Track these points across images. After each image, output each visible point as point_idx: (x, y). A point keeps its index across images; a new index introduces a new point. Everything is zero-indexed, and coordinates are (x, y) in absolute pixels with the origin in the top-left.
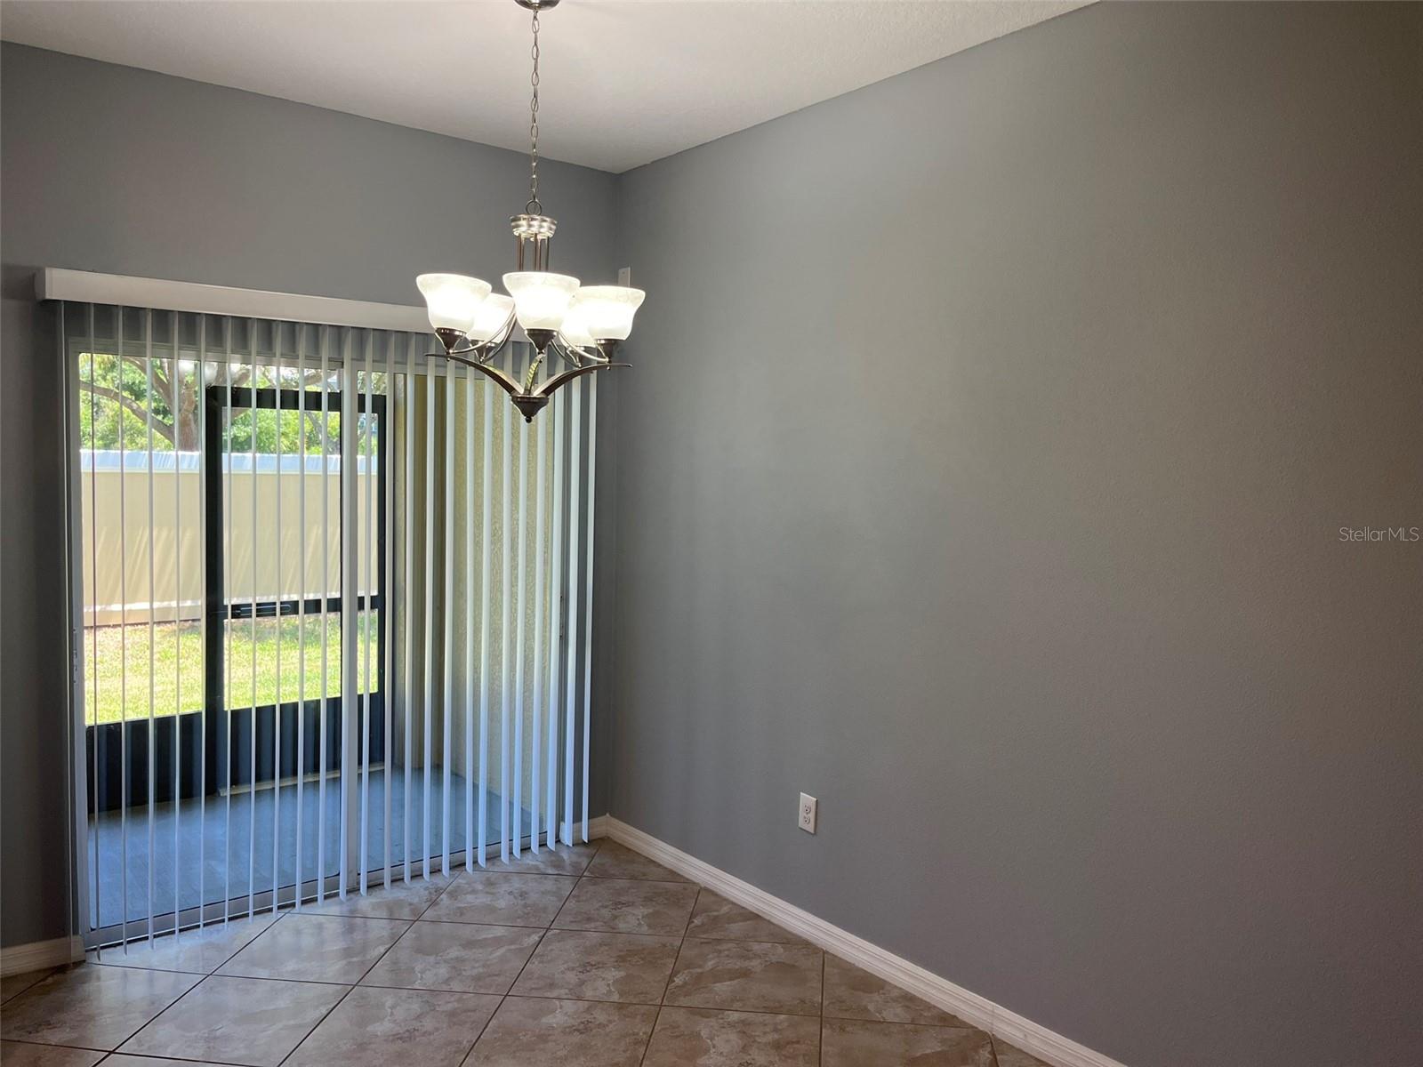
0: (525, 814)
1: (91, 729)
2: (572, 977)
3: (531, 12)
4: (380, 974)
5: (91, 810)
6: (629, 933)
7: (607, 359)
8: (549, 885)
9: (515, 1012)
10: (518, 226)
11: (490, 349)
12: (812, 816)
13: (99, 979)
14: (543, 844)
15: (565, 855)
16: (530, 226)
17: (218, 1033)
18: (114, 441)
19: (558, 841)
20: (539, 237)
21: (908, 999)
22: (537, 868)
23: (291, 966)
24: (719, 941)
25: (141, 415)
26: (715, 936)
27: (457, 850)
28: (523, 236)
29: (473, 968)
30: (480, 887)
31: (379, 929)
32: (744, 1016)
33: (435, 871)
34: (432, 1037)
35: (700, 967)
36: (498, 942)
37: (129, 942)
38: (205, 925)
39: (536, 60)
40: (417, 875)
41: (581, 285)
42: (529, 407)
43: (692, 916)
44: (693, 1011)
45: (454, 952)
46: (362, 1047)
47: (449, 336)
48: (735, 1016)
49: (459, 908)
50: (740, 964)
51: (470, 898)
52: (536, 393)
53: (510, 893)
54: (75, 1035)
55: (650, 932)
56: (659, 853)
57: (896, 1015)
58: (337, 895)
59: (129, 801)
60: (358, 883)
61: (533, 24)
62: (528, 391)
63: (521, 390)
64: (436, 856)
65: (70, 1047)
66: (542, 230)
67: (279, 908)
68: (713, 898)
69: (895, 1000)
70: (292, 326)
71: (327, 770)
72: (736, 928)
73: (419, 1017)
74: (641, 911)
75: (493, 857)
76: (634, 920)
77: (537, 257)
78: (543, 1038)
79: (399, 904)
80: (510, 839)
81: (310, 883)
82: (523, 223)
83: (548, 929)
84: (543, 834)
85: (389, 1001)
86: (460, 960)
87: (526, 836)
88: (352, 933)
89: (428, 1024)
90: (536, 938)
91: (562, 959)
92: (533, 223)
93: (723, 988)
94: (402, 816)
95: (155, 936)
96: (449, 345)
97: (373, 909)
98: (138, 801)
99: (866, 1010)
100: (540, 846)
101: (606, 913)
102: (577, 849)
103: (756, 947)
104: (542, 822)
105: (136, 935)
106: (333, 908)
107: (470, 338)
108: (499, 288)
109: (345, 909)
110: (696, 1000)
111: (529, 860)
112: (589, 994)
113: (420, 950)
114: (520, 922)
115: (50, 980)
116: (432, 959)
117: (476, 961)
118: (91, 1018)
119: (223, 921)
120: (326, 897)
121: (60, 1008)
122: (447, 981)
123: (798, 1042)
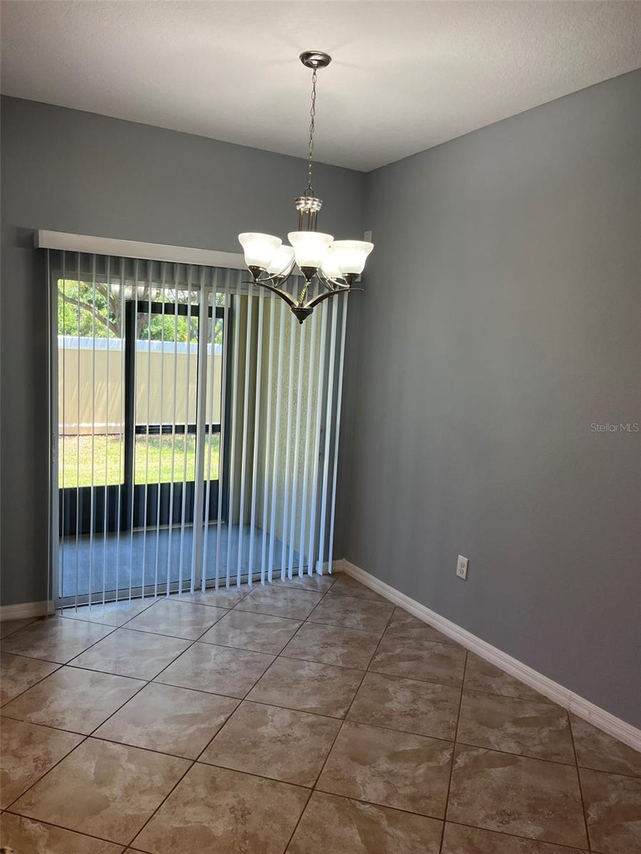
0: (296, 554)
1: (61, 490)
2: (316, 650)
3: (312, 70)
4: (211, 636)
5: (60, 535)
6: (351, 628)
7: (349, 286)
8: (308, 596)
9: (282, 666)
10: (299, 204)
11: (281, 279)
12: (465, 569)
13: (61, 625)
14: (305, 573)
15: (318, 580)
16: (306, 204)
17: (121, 659)
18: (86, 333)
19: (314, 571)
20: (312, 211)
21: (518, 684)
22: (301, 586)
23: (162, 627)
24: (404, 638)
25: (101, 318)
26: (402, 634)
27: (256, 572)
28: (302, 210)
29: (261, 638)
30: (268, 594)
31: (211, 612)
32: (415, 682)
33: (244, 583)
34: (235, 674)
35: (391, 652)
36: (276, 625)
37: (78, 606)
38: (118, 601)
39: (314, 100)
40: (233, 584)
41: (334, 240)
42: (302, 314)
43: (390, 622)
44: (385, 676)
45: (250, 629)
46: (197, 675)
47: (256, 271)
48: (409, 682)
49: (255, 604)
50: (416, 652)
51: (262, 600)
52: (306, 306)
53: (285, 599)
54: (46, 654)
55: (364, 628)
56: (374, 584)
57: (508, 692)
58: (189, 591)
59: (81, 531)
60: (201, 586)
61: (313, 77)
62: (302, 305)
63: (297, 304)
64: (245, 574)
65: (44, 661)
66: (313, 206)
67: (158, 595)
68: (403, 613)
69: (509, 683)
70: (172, 265)
71: (185, 522)
72: (415, 632)
73: (229, 662)
74: (359, 616)
75: (276, 578)
76: (355, 621)
77: (310, 223)
78: (297, 682)
79: (223, 599)
80: (286, 567)
81: (175, 583)
82: (302, 201)
83: (305, 621)
84: (306, 567)
85: (213, 652)
86: (254, 634)
87: (296, 568)
88: (196, 613)
89: (234, 666)
90: (297, 625)
91: (311, 639)
92: (308, 202)
93: (405, 665)
94: (227, 551)
95: (92, 604)
96: (256, 276)
97: (208, 601)
98: (85, 532)
99: (490, 687)
100: (304, 573)
101: (339, 615)
102: (324, 577)
103: (426, 644)
104: (305, 559)
105: (82, 603)
106: (187, 598)
107: (269, 273)
108: (286, 242)
109: (193, 599)
110: (388, 670)
111: (297, 581)
112: (325, 660)
113: (233, 626)
114: (289, 616)
115: (36, 624)
116: (238, 631)
117: (263, 635)
118: (55, 645)
119: (128, 599)
120: (183, 592)
121: (40, 638)
122: (246, 644)
123: (447, 701)
